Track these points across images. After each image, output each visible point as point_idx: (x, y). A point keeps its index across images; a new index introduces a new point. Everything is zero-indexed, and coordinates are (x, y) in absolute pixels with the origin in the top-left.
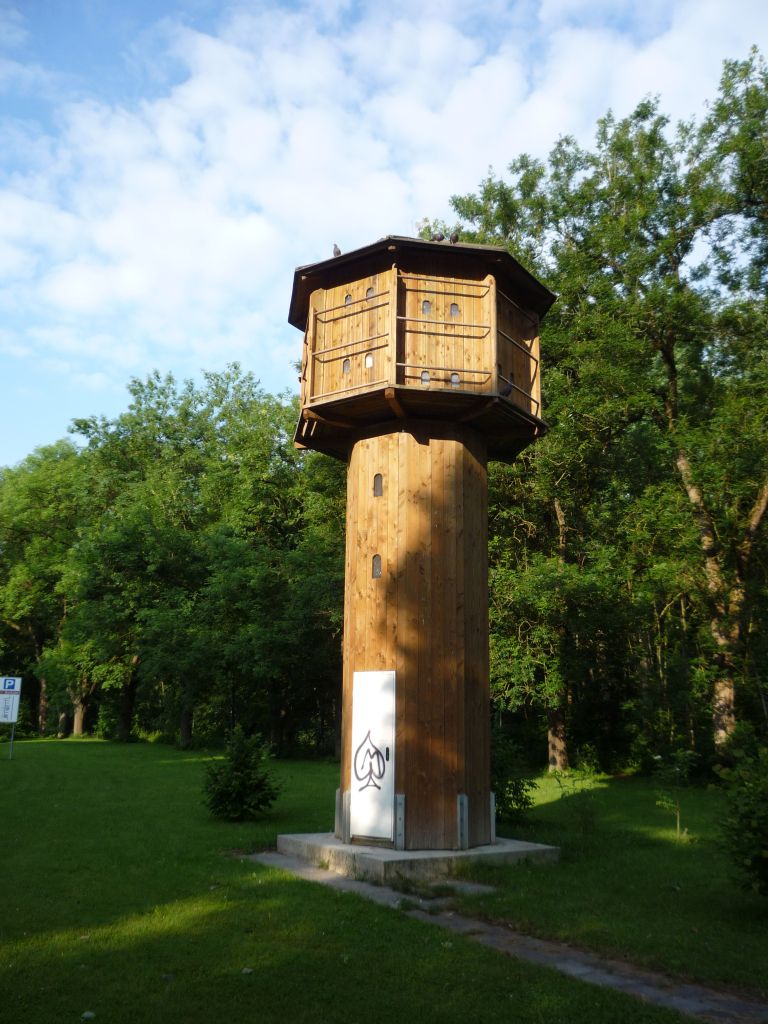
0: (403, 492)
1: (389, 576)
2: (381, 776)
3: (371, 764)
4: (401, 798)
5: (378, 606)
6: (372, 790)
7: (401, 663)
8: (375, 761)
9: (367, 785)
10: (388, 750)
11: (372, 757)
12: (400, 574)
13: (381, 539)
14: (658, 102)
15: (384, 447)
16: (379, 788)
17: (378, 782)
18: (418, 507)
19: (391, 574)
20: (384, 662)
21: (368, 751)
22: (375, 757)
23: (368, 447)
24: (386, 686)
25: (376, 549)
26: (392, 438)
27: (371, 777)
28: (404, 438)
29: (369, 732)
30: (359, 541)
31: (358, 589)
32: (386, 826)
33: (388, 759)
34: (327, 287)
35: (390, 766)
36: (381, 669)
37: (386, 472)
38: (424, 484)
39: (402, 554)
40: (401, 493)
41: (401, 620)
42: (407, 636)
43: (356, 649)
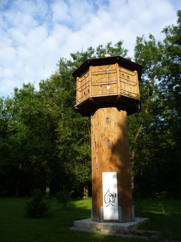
0: (115, 123)
1: (112, 145)
2: (113, 202)
3: (110, 199)
4: (120, 207)
5: (109, 154)
6: (110, 206)
7: (118, 170)
8: (111, 198)
9: (109, 205)
10: (115, 194)
11: (110, 197)
12: (116, 145)
13: (109, 136)
14: (123, 42)
15: (109, 111)
16: (113, 205)
17: (112, 204)
18: (119, 127)
19: (113, 145)
20: (112, 169)
21: (109, 195)
22: (111, 197)
23: (103, 110)
24: (114, 177)
25: (108, 138)
26: (111, 108)
27: (110, 202)
28: (115, 109)
29: (109, 190)
30: (102, 136)
31: (102, 149)
32: (116, 216)
33: (116, 197)
34: (93, 66)
35: (116, 199)
36: (111, 172)
37: (110, 118)
38: (120, 122)
39: (116, 140)
40: (115, 124)
41: (117, 158)
42: (119, 162)
43: (103, 166)
